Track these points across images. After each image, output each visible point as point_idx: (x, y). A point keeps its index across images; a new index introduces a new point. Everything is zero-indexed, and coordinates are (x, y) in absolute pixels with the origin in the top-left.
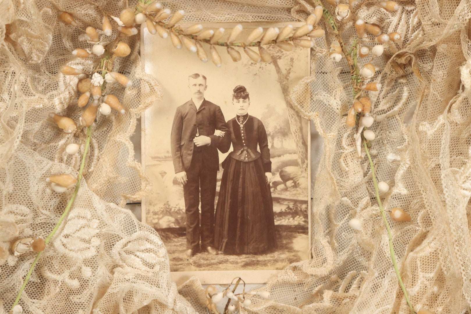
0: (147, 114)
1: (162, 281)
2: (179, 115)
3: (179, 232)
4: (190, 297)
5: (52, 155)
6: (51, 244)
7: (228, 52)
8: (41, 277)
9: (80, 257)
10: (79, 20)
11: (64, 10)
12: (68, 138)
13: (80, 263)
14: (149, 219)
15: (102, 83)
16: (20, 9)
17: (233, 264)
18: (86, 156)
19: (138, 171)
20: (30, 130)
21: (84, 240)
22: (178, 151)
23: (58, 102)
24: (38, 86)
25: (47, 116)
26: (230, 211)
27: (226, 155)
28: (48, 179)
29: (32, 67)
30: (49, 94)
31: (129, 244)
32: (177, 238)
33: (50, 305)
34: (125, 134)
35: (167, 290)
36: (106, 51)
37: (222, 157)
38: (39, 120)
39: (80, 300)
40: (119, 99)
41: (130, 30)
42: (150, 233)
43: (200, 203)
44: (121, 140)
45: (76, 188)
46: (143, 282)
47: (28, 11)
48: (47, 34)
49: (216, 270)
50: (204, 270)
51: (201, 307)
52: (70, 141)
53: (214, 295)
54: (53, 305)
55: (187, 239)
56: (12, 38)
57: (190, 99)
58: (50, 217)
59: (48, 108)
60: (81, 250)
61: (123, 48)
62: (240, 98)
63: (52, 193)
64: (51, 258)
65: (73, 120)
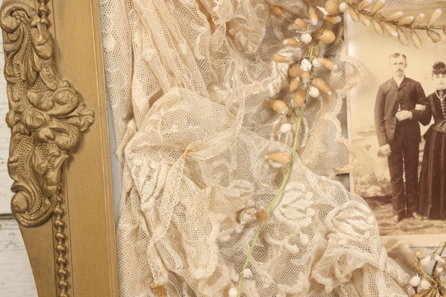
0: (352, 94)
1: (373, 246)
2: (382, 93)
3: (386, 200)
4: (399, 259)
5: (268, 134)
6: (272, 214)
7: (428, 35)
8: (264, 241)
9: (298, 225)
10: (288, 11)
11: (275, 4)
12: (282, 119)
13: (297, 231)
14: (358, 189)
15: (310, 68)
16: (237, 8)
17: (438, 228)
18: (298, 134)
19: (346, 147)
20: (249, 114)
21: (301, 211)
22: (381, 126)
23: (272, 88)
24: (254, 74)
25: (263, 100)
26: (432, 180)
27: (427, 127)
28: (266, 157)
29: (248, 56)
30: (264, 80)
31: (341, 213)
32: (384, 206)
33: (274, 267)
34: (332, 113)
35: (378, 254)
36: (313, 38)
37: (424, 129)
38: (256, 105)
39: (300, 264)
40: (325, 81)
41: (334, 18)
42: (358, 202)
43: (404, 173)
44: (329, 119)
45: (291, 164)
46: (356, 247)
47: (245, 10)
48: (261, 28)
49: (422, 234)
50: (411, 234)
51: (410, 267)
52: (283, 121)
53: (422, 258)
54: (276, 267)
55: (393, 206)
56: (231, 33)
57: (391, 78)
58: (269, 189)
59: (263, 93)
60: (298, 219)
61: (328, 36)
62: (439, 73)
63: (270, 168)
64: (273, 226)
65: (285, 102)
